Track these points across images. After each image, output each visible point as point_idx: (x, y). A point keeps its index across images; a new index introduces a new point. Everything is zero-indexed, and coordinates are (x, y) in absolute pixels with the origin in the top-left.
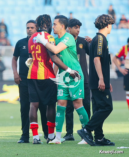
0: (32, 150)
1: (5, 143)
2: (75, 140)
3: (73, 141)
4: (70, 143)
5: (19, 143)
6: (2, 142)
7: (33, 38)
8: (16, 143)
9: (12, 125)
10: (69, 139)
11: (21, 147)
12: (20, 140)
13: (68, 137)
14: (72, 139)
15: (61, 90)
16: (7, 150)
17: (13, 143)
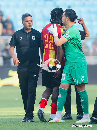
0: (34, 128)
1: (10, 122)
2: (73, 119)
3: (71, 120)
4: (68, 122)
5: (23, 122)
6: (8, 121)
7: (47, 29)
8: (20, 122)
9: (17, 106)
10: (68, 118)
11: (25, 125)
12: (24, 119)
13: (67, 117)
14: (70, 118)
15: (64, 74)
16: (13, 128)
17: (18, 121)
